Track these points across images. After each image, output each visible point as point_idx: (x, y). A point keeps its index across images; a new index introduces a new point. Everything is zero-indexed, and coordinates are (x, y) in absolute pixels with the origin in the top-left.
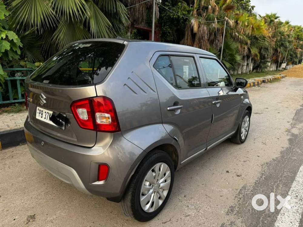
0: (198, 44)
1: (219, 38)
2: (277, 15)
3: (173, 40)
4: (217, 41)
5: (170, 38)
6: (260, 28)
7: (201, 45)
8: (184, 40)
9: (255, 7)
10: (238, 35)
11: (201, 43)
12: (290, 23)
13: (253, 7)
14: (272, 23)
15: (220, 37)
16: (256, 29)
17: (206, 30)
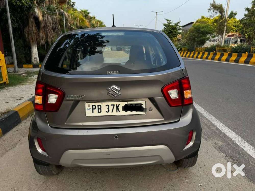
0: (44, 32)
1: (58, 28)
2: (88, 12)
3: (19, 27)
4: (57, 30)
5: (15, 25)
6: (83, 20)
7: (47, 33)
8: (28, 28)
9: (75, 3)
10: (70, 25)
11: (47, 31)
12: (96, 18)
13: (74, 3)
14: (87, 17)
15: (59, 26)
16: (81, 21)
17: (50, 19)
